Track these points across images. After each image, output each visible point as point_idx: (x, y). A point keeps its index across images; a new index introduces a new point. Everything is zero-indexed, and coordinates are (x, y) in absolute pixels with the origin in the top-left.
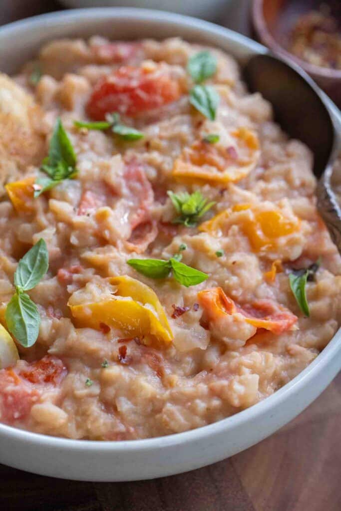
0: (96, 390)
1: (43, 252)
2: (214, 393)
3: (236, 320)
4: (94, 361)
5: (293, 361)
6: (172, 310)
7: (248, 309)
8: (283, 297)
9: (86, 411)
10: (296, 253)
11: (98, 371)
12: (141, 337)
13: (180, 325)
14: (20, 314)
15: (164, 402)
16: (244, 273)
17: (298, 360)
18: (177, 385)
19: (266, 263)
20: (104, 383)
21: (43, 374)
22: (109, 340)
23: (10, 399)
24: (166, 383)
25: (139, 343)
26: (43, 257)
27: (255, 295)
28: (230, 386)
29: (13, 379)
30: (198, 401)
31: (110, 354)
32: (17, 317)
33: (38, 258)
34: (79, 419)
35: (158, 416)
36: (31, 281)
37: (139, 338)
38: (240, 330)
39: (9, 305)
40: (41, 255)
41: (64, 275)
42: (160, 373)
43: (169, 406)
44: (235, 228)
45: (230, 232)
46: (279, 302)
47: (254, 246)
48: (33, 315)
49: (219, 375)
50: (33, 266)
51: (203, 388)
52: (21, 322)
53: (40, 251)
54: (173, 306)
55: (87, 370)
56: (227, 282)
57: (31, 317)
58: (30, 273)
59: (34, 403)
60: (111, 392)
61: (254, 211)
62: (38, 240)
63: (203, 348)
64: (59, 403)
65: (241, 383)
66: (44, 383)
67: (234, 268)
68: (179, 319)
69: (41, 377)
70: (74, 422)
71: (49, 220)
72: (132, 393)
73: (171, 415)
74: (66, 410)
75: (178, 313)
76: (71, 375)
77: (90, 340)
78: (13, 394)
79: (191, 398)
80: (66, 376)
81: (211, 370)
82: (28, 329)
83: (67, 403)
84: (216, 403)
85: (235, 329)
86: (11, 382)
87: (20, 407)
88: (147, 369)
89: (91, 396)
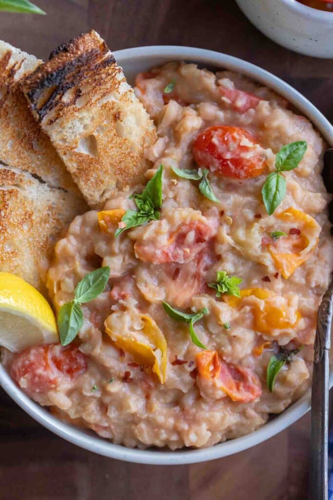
0: (98, 394)
1: (106, 276)
2: (176, 430)
3: (214, 385)
4: (105, 374)
5: (245, 421)
6: (174, 359)
7: (231, 369)
8: (260, 370)
9: (86, 406)
10: (284, 342)
11: (104, 382)
12: (146, 366)
13: (175, 371)
14: (69, 317)
15: (140, 420)
16: (239, 347)
17: (249, 422)
18: (154, 413)
19: (259, 341)
20: (105, 392)
21: (68, 364)
22: (122, 362)
23: (37, 379)
24: (148, 407)
25: (142, 370)
26: (104, 279)
27: (240, 362)
28: (188, 432)
29: (45, 364)
30: (163, 431)
31: (118, 373)
32: (66, 318)
33: (100, 279)
34: (79, 408)
35: (133, 427)
36: (89, 293)
37: (144, 366)
38: (213, 394)
39: (65, 305)
40: (103, 277)
41: (114, 297)
42: (148, 397)
43: (143, 426)
44: (248, 308)
45: (243, 310)
46: (256, 372)
47: (255, 326)
48: (78, 320)
49: (187, 417)
50: (94, 281)
51: (171, 421)
52: (68, 322)
53: (104, 275)
54: (176, 356)
55: (98, 377)
56: (223, 348)
57: (76, 320)
58: (90, 286)
59: (51, 389)
60: (107, 400)
61: (267, 303)
62: (105, 266)
63: (185, 391)
64: (69, 393)
65: (197, 434)
66: (65, 373)
67: (232, 340)
68: (177, 367)
69: (65, 367)
70: (75, 410)
71: (120, 250)
72: (121, 406)
73: (141, 431)
74: (72, 400)
75: (177, 362)
76: (86, 376)
77: (109, 358)
78: (40, 377)
79: (159, 426)
80: (83, 374)
81: (183, 409)
82: (70, 331)
83: (75, 396)
84: (174, 438)
85: (210, 391)
86: (43, 366)
87: (41, 387)
88: (139, 392)
89: (93, 397)
